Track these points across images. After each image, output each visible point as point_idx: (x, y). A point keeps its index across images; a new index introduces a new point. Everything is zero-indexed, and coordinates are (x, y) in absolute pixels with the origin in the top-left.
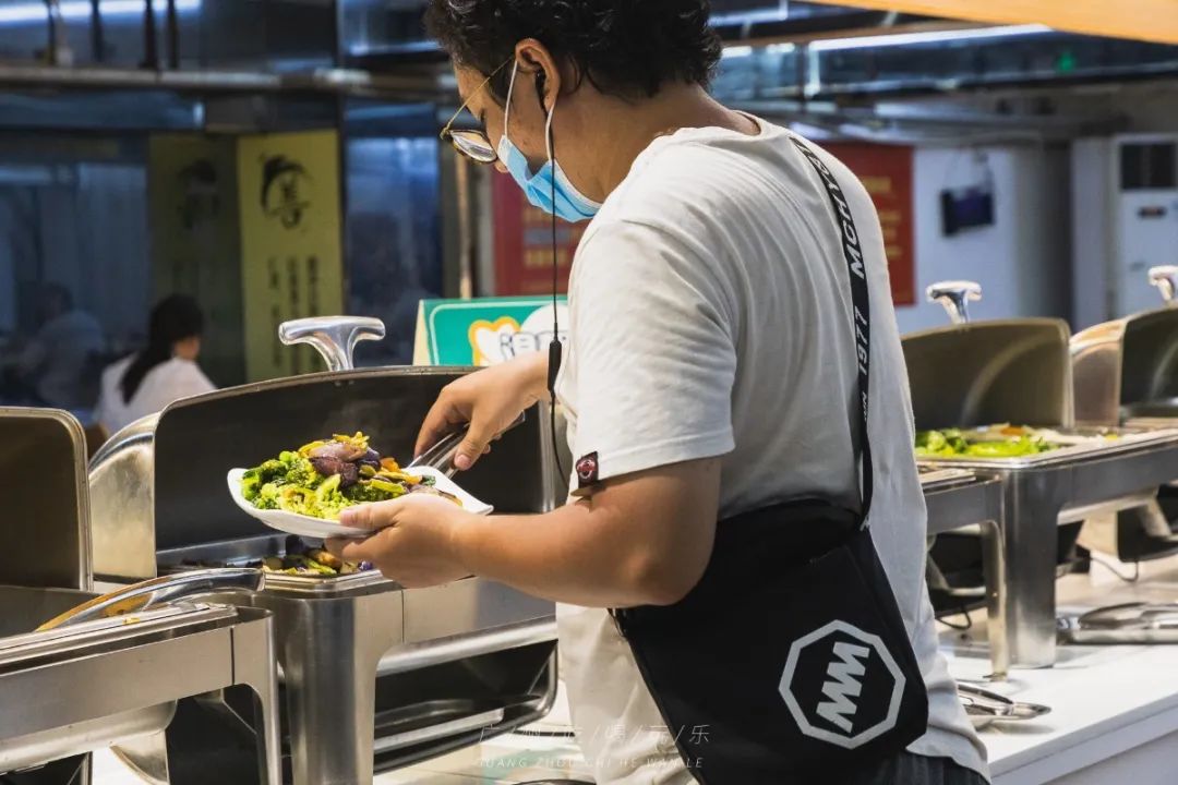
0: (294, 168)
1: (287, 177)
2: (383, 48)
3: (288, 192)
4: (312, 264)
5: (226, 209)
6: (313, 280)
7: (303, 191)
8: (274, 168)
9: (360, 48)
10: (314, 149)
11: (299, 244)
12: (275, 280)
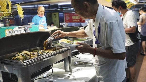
0: (56, 15)
1: (55, 15)
2: (61, 8)
3: (55, 16)
4: (57, 20)
5: (52, 17)
6: (57, 21)
7: (56, 16)
8: (54, 15)
9: (59, 8)
10: (57, 14)
11: (56, 19)
12: (55, 21)
